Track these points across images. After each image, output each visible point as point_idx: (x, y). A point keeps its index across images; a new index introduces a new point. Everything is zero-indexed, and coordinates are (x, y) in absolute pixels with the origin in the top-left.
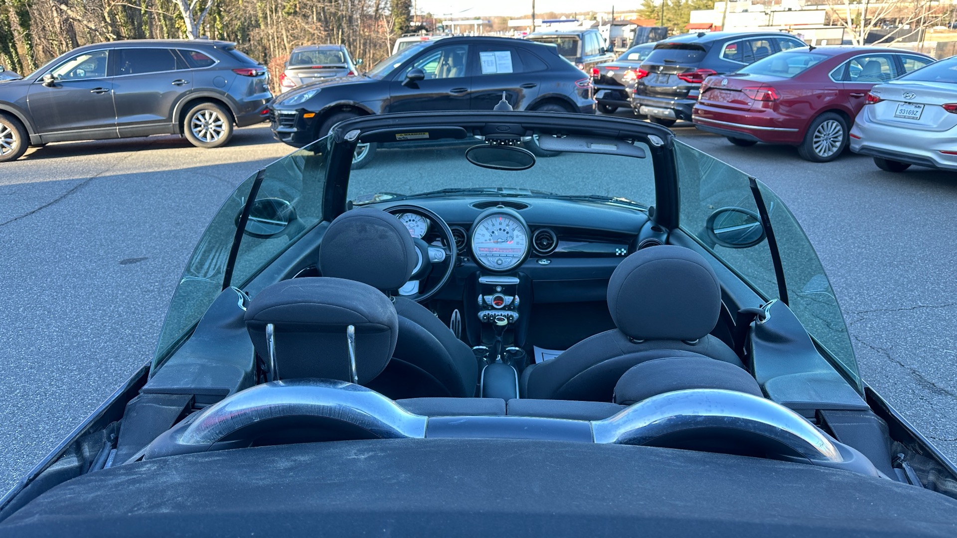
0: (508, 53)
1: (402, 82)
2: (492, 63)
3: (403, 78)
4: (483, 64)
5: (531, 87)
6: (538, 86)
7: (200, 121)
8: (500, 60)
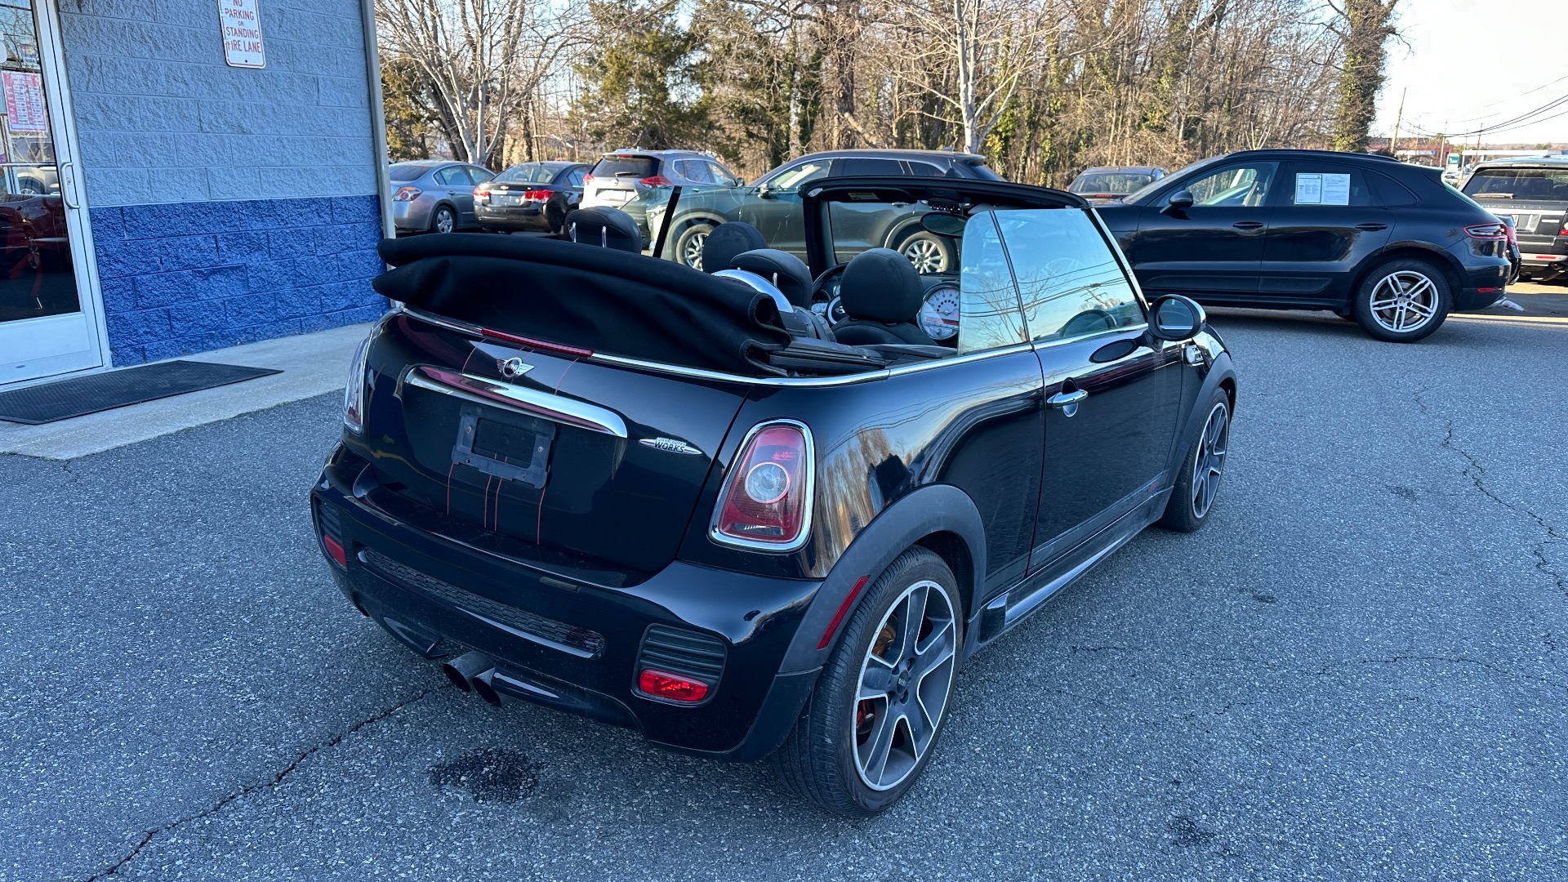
0: (1348, 176)
1: (1161, 208)
2: (1315, 190)
3: (1165, 205)
4: (1298, 190)
5: (1376, 229)
6: (1389, 229)
7: (915, 253)
8: (1328, 186)
